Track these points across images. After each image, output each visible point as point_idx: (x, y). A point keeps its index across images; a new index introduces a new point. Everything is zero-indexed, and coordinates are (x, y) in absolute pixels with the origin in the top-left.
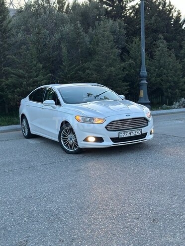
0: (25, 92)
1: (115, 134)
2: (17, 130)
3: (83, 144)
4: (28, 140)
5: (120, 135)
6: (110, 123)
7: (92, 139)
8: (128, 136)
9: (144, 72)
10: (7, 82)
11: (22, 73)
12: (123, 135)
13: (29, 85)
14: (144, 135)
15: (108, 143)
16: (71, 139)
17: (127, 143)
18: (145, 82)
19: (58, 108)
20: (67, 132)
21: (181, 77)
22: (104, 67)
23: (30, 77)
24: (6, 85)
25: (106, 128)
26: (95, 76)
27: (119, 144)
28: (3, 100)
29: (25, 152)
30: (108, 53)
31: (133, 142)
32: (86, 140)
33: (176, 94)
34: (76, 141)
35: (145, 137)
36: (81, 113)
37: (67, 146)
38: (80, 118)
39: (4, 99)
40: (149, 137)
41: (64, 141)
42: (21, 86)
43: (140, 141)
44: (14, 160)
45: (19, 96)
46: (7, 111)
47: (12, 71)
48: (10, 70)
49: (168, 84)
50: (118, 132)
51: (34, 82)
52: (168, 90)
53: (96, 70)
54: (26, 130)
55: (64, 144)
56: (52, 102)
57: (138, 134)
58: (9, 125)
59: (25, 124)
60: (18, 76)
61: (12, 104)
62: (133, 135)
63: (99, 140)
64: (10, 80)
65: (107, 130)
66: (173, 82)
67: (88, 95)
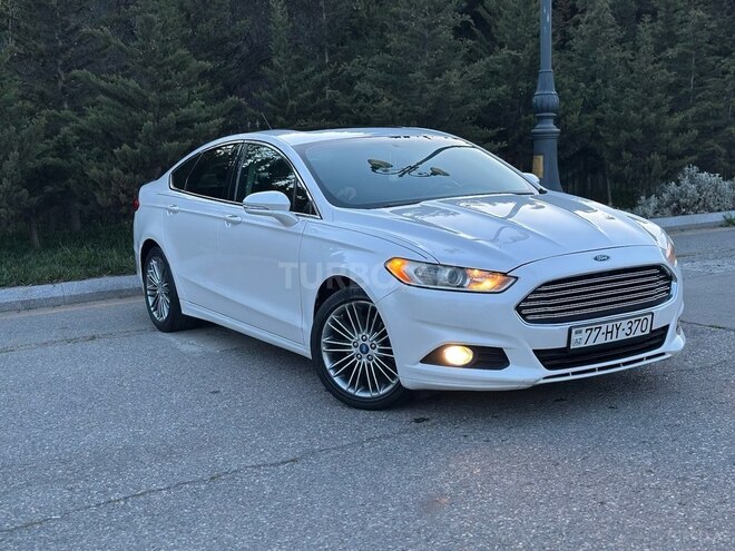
0: (147, 160)
1: (554, 336)
2: (120, 294)
3: (419, 372)
4: (171, 338)
5: (574, 337)
6: (535, 292)
7: (458, 355)
8: (601, 340)
9: (547, 94)
10: (83, 123)
11: (135, 90)
12: (583, 339)
13: (162, 133)
14: (658, 337)
15: (525, 372)
16: (364, 349)
17: (595, 370)
18: (551, 127)
19: (303, 222)
20: (346, 320)
21: (666, 109)
22: (419, 74)
23: (166, 106)
24: (80, 132)
25: (518, 309)
26: (385, 103)
27: (569, 374)
28: (67, 187)
29: (176, 398)
30: (430, 27)
31: (620, 365)
32: (434, 358)
33: (650, 170)
34: (391, 363)
35: (660, 344)
36: (411, 247)
37: (345, 376)
38: (409, 269)
39: (70, 180)
40: (675, 343)
41: (334, 357)
42: (134, 137)
43: (644, 360)
44: (137, 437)
45: (125, 171)
46: (77, 225)
47: (103, 83)
48: (93, 78)
49: (624, 134)
50: (567, 326)
51: (179, 125)
52: (624, 153)
53: (385, 85)
54: (164, 300)
55: (336, 369)
56: (280, 198)
57: (638, 333)
58: (90, 276)
59: (156, 277)
60: (122, 101)
61: (102, 199)
62: (622, 336)
63: (489, 357)
64: (93, 116)
65: (524, 316)
66: (642, 126)
67: (375, 168)
